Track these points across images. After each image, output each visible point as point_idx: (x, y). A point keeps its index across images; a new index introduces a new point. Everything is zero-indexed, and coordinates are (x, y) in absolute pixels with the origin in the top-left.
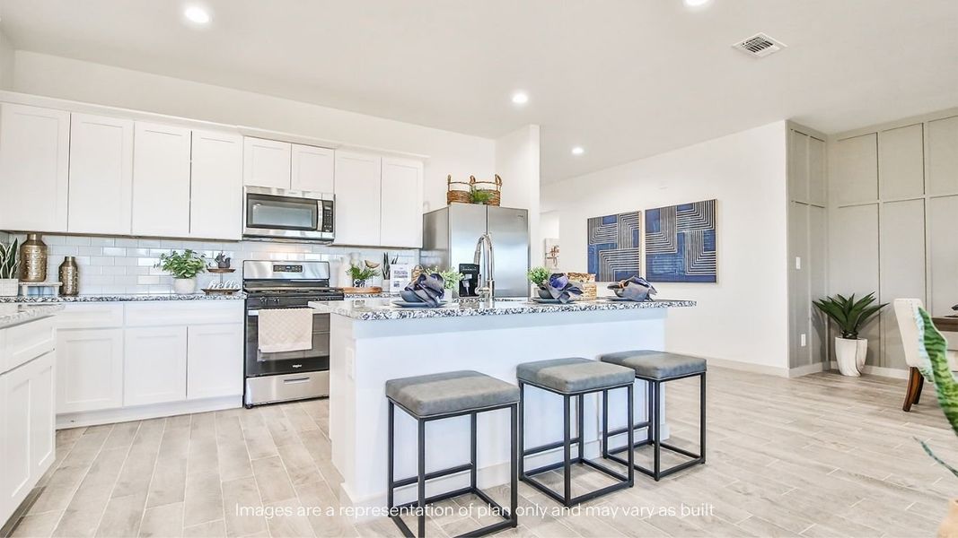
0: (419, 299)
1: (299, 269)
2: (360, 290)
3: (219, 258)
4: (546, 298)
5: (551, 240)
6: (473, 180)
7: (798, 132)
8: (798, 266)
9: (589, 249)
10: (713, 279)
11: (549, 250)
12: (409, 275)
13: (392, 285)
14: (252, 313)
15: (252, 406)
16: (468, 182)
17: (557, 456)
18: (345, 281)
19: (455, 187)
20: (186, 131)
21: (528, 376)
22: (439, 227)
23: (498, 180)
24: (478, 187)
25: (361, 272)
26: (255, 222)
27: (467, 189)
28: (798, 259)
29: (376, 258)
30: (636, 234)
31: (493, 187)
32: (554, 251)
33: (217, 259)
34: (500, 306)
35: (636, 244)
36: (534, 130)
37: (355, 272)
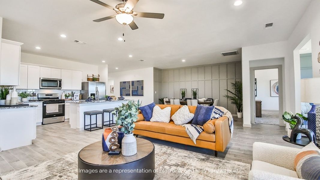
0: (89, 101)
1: (51, 95)
2: (68, 99)
3: (33, 93)
4: (107, 100)
5: (112, 86)
6: (93, 76)
7: (155, 69)
8: (156, 93)
9: (120, 88)
10: (143, 95)
11: (111, 88)
12: (79, 96)
13: (74, 98)
14: (44, 105)
15: (44, 124)
16: (92, 76)
17: (108, 123)
18: (64, 98)
19: (89, 77)
20: (26, 66)
21: (105, 111)
22: (85, 85)
23: (99, 76)
24: (94, 77)
25: (67, 95)
26: (43, 85)
27: (92, 78)
28: (156, 92)
29: (70, 93)
30: (130, 86)
31: (98, 77)
32: (113, 88)
33: (33, 94)
34: (100, 101)
35: (130, 88)
36: (107, 66)
37: (66, 96)
